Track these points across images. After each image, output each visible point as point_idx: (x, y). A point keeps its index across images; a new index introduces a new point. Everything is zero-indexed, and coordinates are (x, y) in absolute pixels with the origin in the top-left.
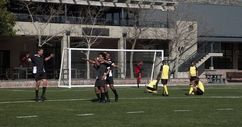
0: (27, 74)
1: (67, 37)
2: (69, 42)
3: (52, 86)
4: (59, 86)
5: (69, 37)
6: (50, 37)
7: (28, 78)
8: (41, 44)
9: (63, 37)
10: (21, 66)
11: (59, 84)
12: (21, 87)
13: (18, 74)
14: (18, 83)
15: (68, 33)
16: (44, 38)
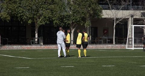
0: (107, 41)
1: (132, 18)
2: (133, 21)
3: (122, 48)
4: (126, 48)
5: (133, 18)
6: (121, 18)
7: (108, 43)
8: (116, 23)
9: (129, 18)
10: (104, 36)
11: (127, 47)
12: (104, 48)
13: (102, 41)
14: (102, 46)
15: (132, 16)
16: (117, 19)
